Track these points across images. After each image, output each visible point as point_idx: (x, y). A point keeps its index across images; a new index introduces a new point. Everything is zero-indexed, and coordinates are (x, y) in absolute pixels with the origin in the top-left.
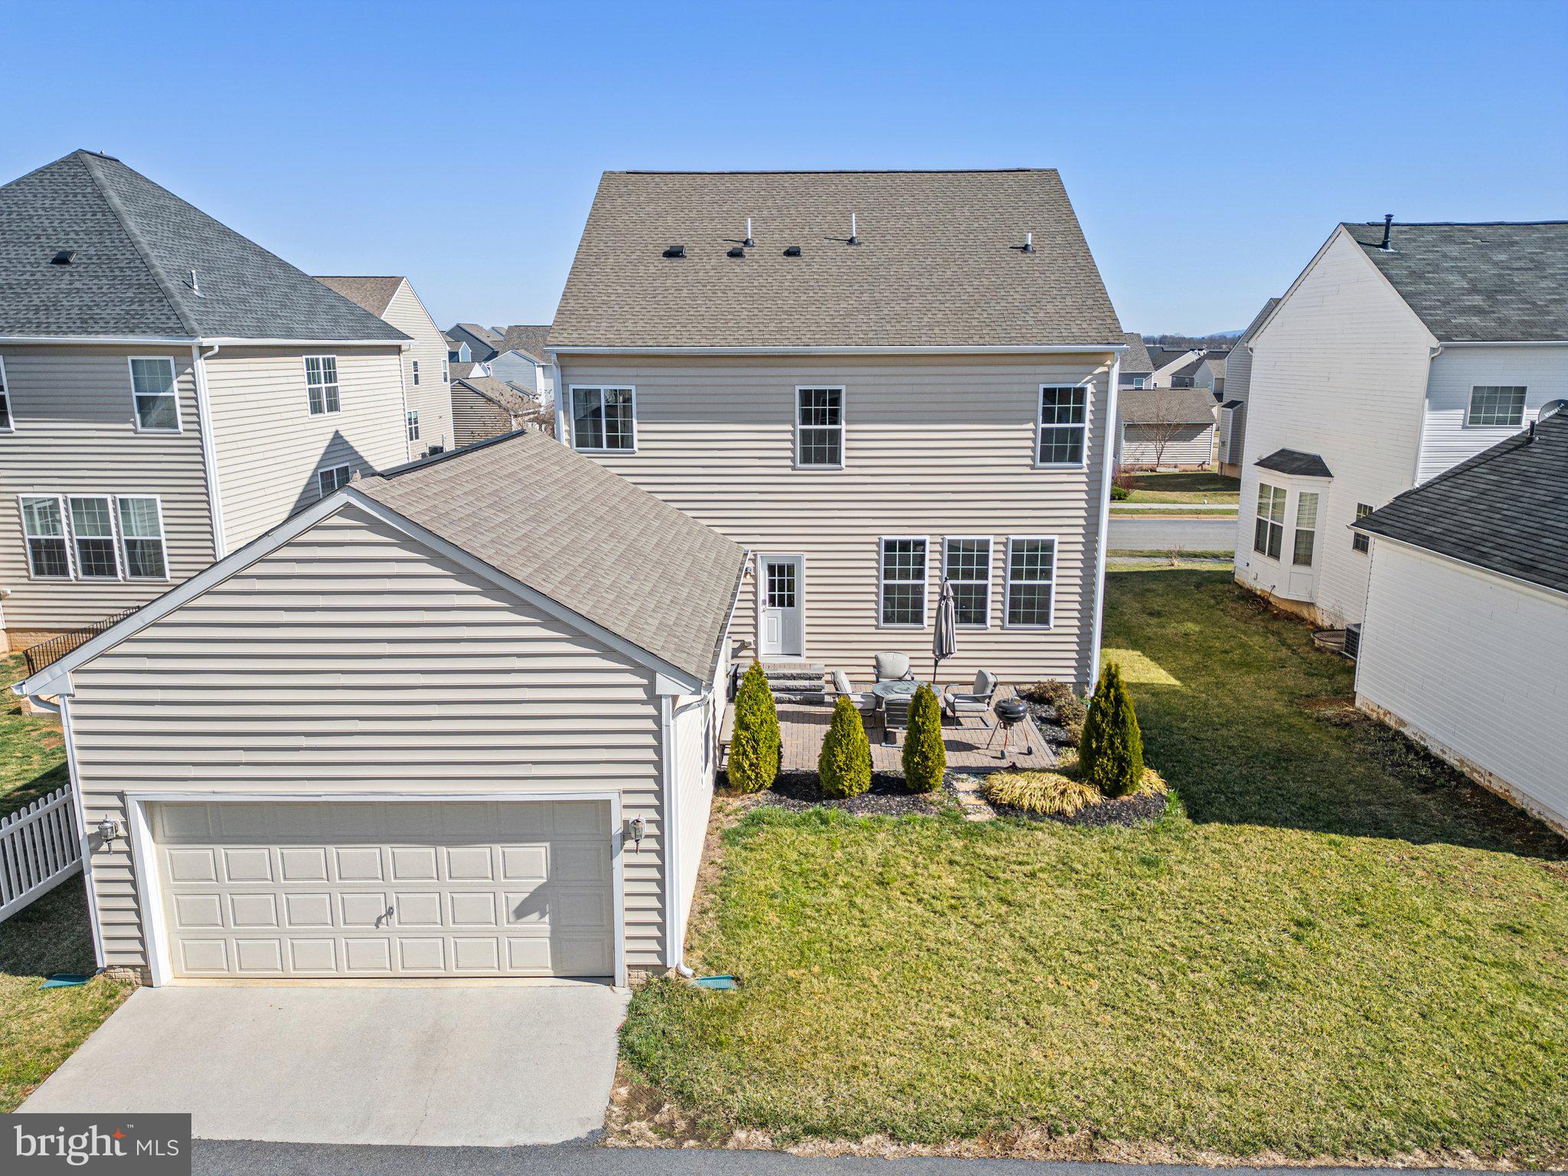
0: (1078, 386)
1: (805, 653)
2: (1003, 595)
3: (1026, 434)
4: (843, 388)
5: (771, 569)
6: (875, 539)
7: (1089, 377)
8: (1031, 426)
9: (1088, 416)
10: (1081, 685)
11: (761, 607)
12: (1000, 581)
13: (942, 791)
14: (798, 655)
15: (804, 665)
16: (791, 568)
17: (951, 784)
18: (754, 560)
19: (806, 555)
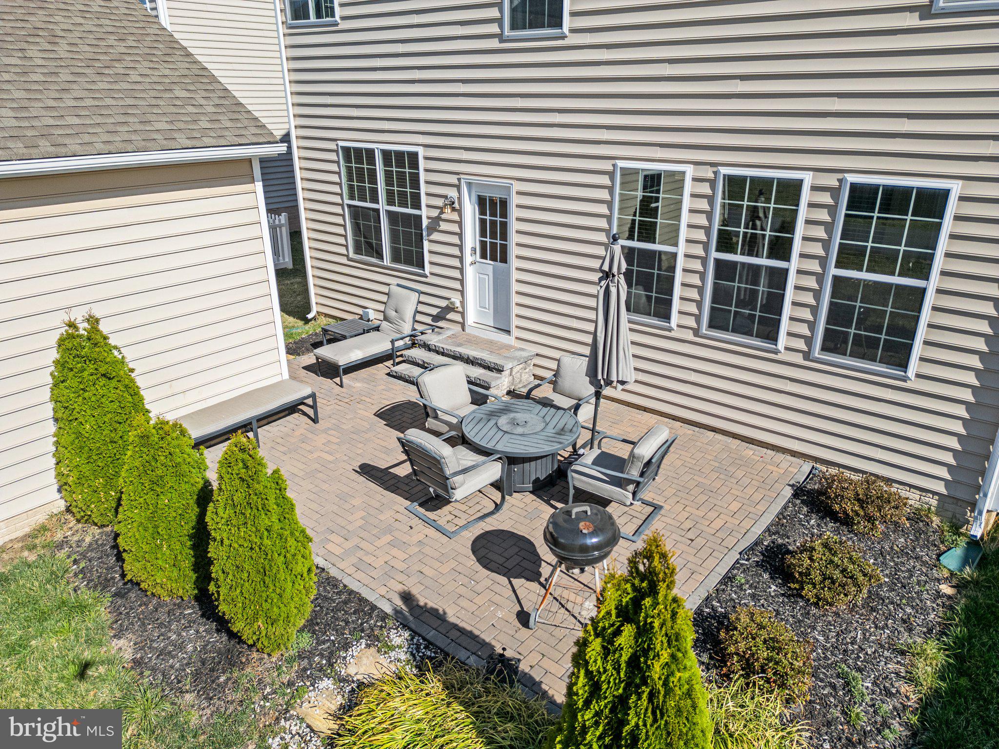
1: (515, 332)
2: (817, 294)
5: (481, 201)
6: (607, 166)
11: (468, 258)
12: (815, 266)
13: (290, 661)
14: (508, 332)
15: (508, 347)
16: (504, 203)
17: (346, 646)
18: (458, 187)
19: (517, 186)
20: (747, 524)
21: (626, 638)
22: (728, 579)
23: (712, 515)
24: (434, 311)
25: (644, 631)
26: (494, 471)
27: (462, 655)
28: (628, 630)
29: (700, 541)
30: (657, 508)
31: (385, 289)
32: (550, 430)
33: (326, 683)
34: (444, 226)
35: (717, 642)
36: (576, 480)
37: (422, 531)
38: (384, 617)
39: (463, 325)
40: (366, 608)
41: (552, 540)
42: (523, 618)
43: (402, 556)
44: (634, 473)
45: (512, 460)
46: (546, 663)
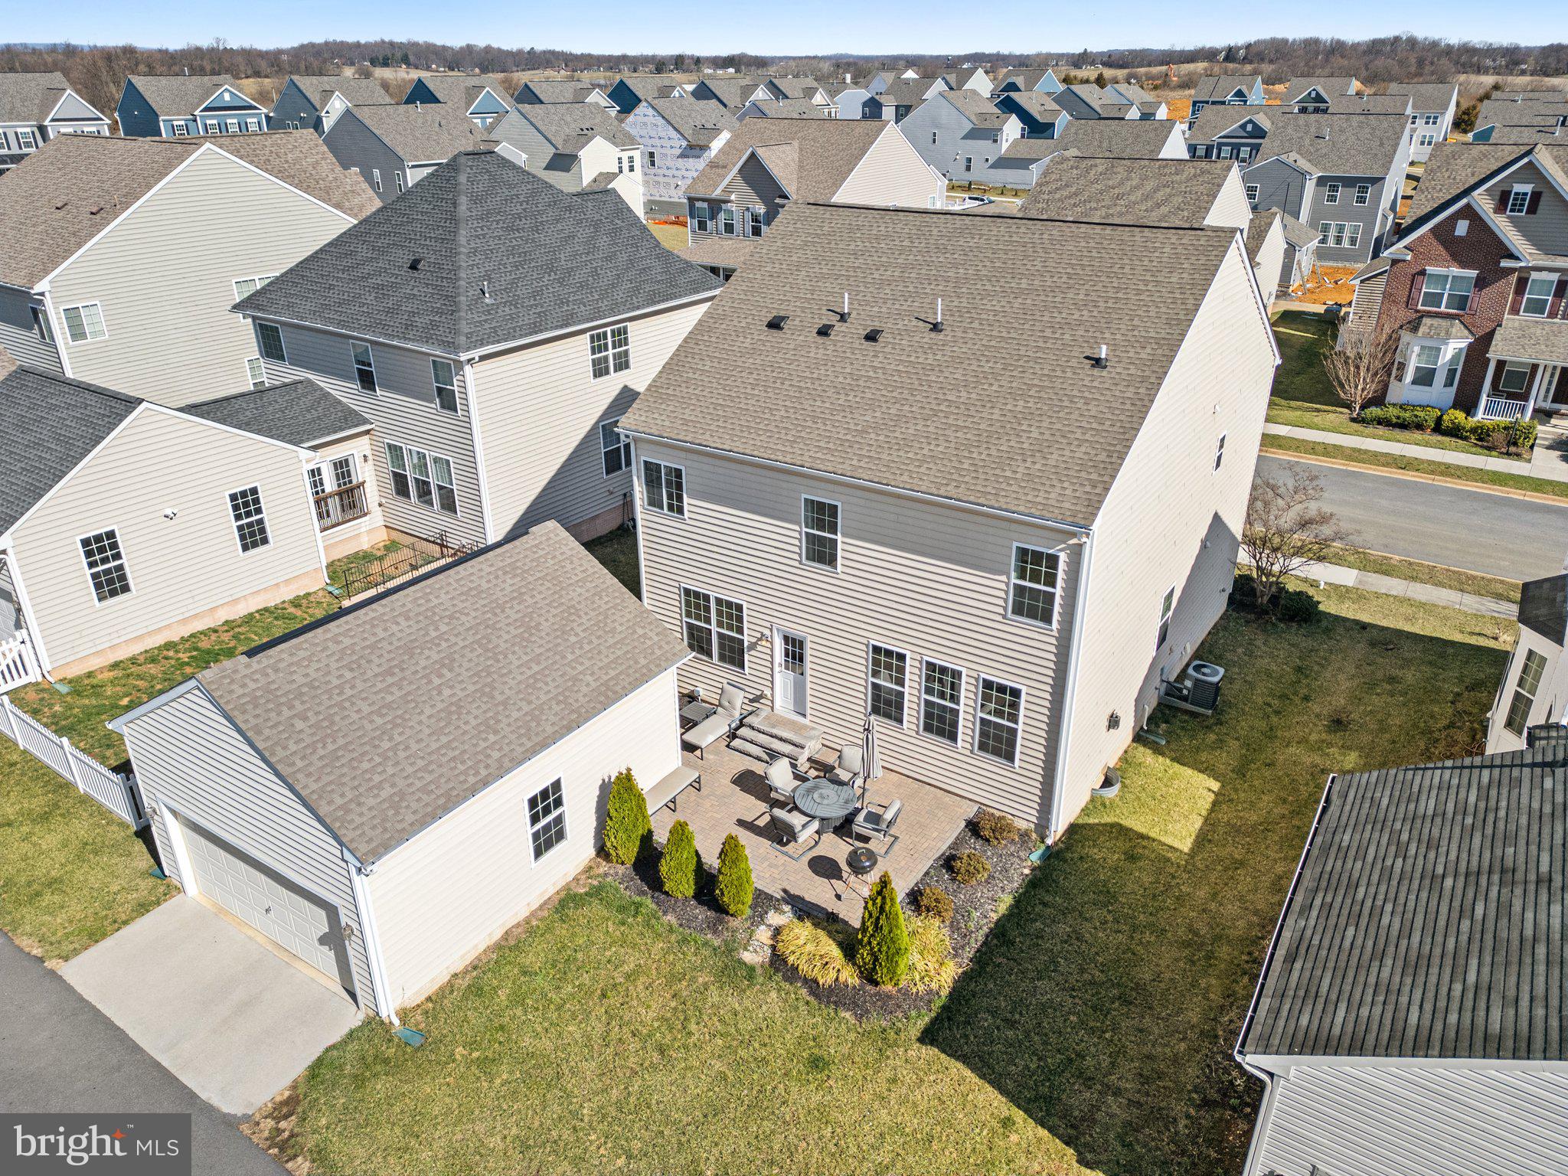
0: (1050, 552)
1: (810, 718)
2: (973, 724)
3: (1000, 586)
4: (839, 505)
5: (786, 639)
6: (865, 641)
7: (1063, 546)
8: (1004, 578)
9: (1060, 583)
10: (1042, 827)
11: (777, 669)
12: (971, 711)
13: (746, 919)
14: (804, 716)
15: (805, 727)
16: (801, 643)
17: (766, 913)
18: (771, 630)
19: (810, 638)
20: (939, 845)
21: (879, 901)
22: (927, 873)
23: (924, 840)
24: (751, 697)
25: (884, 898)
26: (816, 825)
27: (815, 913)
28: (879, 898)
29: (916, 855)
30: (896, 838)
31: (720, 686)
32: (841, 801)
33: (763, 927)
34: (759, 648)
35: (917, 901)
36: (856, 829)
37: (783, 859)
38: (778, 900)
39: (772, 708)
40: (770, 897)
41: (850, 864)
42: (838, 897)
43: (776, 872)
44: (884, 826)
45: (823, 819)
46: (850, 914)
